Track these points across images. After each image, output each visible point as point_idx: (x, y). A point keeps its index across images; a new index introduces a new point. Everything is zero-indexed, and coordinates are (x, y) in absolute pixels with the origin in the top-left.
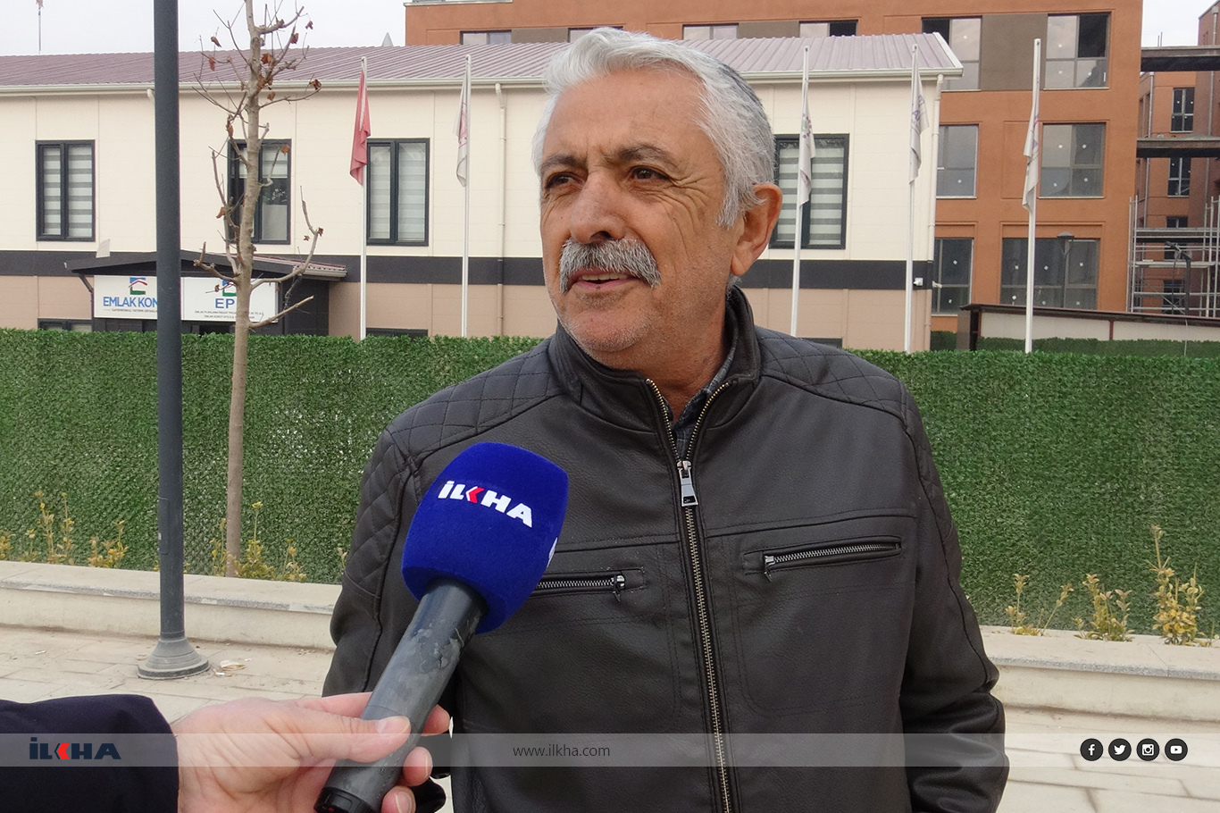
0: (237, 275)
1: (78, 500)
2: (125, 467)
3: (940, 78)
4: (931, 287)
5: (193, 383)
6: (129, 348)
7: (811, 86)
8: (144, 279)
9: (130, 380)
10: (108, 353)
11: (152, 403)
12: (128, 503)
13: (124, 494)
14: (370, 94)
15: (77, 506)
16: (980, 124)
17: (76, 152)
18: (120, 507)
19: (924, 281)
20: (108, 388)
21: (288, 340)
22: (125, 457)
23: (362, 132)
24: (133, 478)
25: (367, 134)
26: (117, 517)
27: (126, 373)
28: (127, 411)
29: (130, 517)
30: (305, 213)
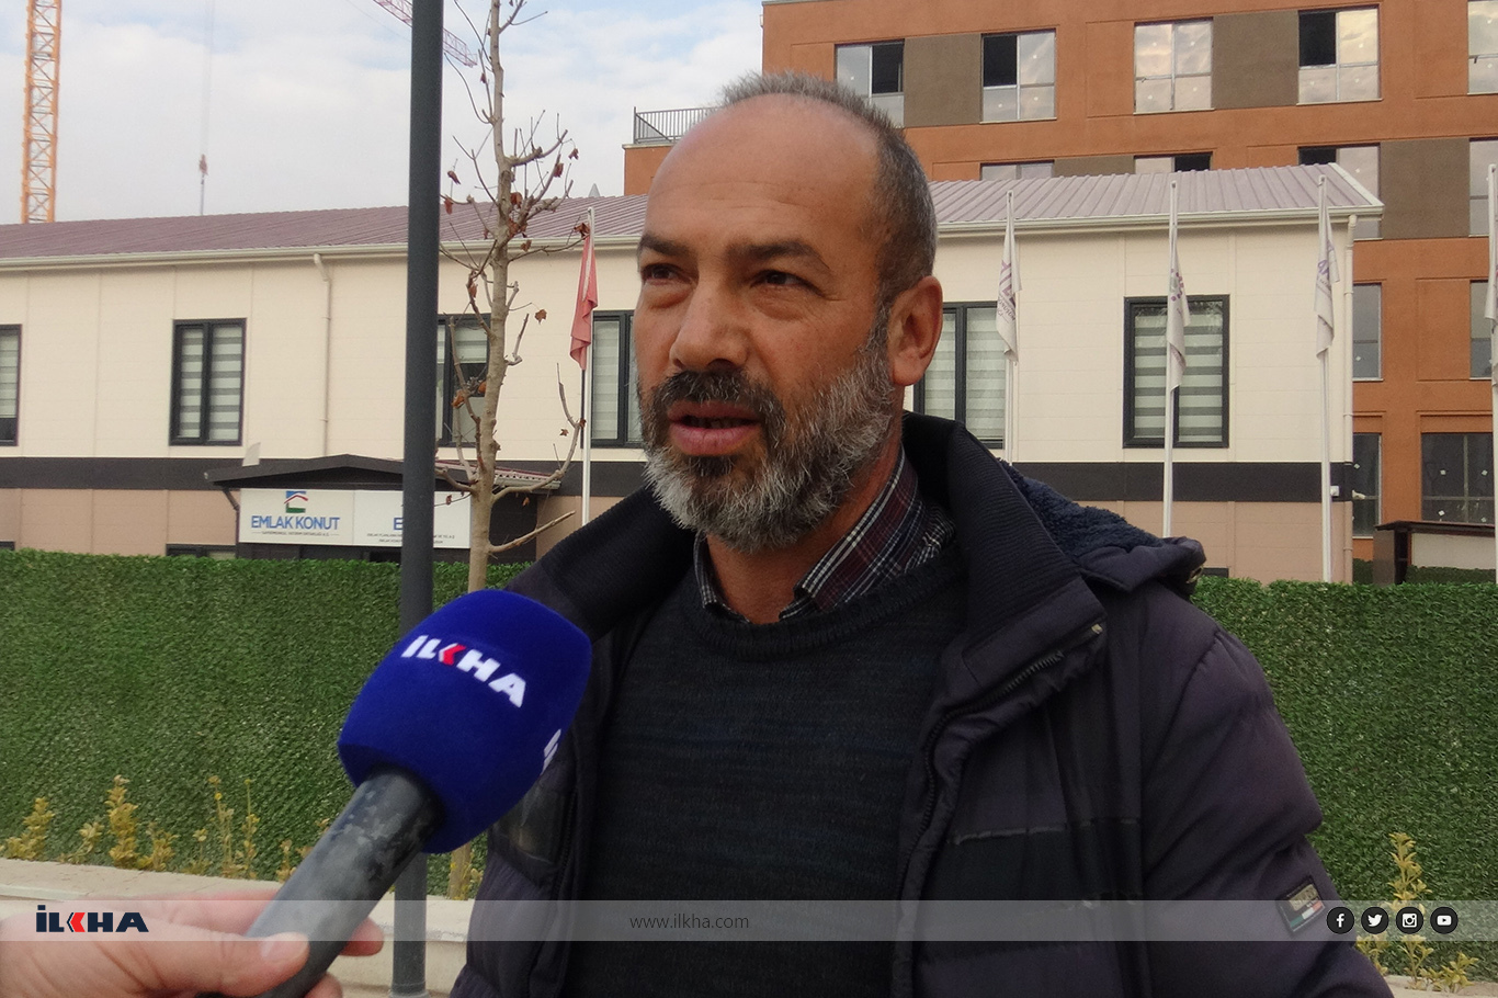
0: (474, 482)
1: (232, 784)
2: (294, 740)
3: (1353, 219)
4: (1350, 498)
5: (387, 628)
6: (306, 581)
7: (1181, 233)
8: (304, 493)
9: (306, 623)
10: (278, 587)
11: (334, 654)
12: (296, 790)
13: (291, 777)
14: (597, 254)
15: (229, 792)
16: (1383, 282)
17: (223, 333)
18: (286, 795)
19: (1341, 490)
20: (277, 635)
21: (514, 570)
22: (296, 727)
23: (587, 303)
24: (305, 755)
25: (592, 304)
26: (281, 807)
27: (301, 614)
28: (300, 666)
29: (299, 808)
30: (563, 400)
